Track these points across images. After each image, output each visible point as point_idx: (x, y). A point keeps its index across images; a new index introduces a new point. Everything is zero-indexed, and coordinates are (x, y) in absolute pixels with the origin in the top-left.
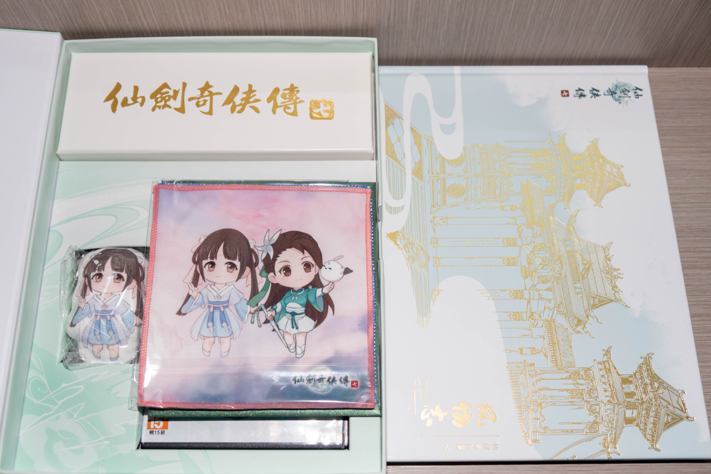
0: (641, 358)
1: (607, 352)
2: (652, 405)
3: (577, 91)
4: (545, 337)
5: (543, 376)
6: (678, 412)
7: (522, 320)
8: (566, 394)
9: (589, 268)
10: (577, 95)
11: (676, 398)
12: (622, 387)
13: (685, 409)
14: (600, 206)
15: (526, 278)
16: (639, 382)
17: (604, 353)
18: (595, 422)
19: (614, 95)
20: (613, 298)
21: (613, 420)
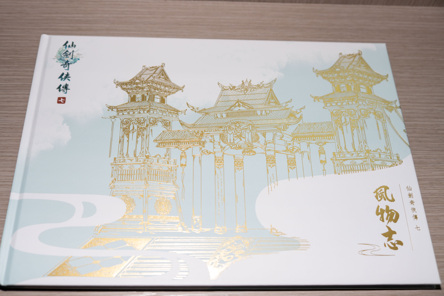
0: (318, 76)
1: (316, 98)
2: (354, 75)
3: (60, 91)
4: (308, 142)
5: (343, 147)
6: (356, 59)
7: (295, 158)
8: (355, 132)
9: (243, 103)
10: (65, 91)
11: (346, 59)
12: (343, 92)
13: (354, 55)
14: (183, 87)
15: (255, 152)
16: (338, 80)
17: (317, 101)
18: (375, 113)
19: (69, 62)
20: (269, 89)
21: (371, 101)
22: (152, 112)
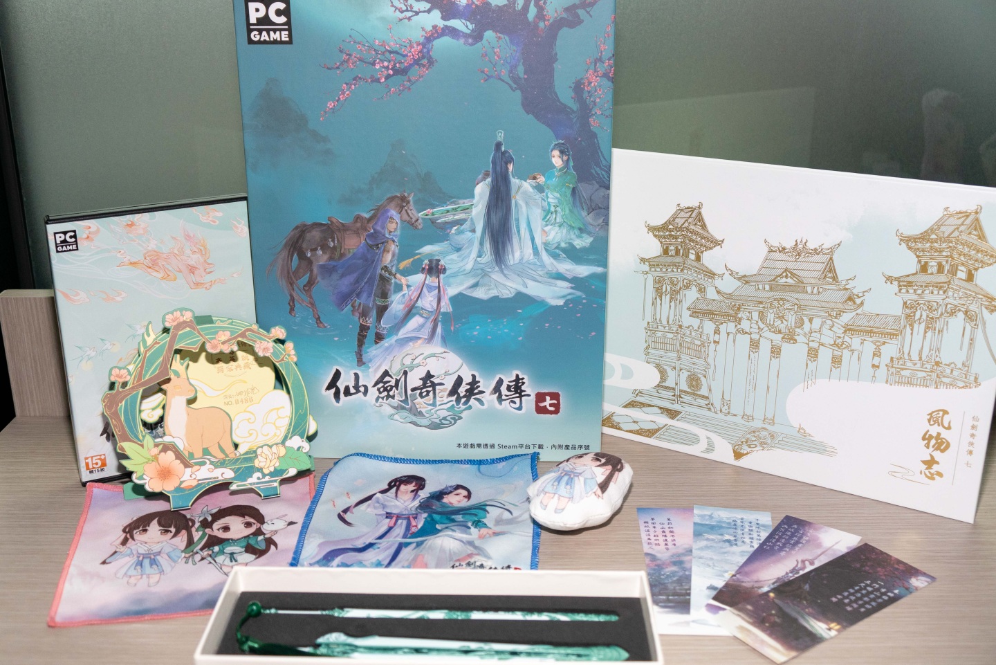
0: (900, 244)
1: (890, 279)
2: (956, 248)
4: (863, 338)
5: (906, 352)
6: (968, 221)
7: (841, 356)
8: (929, 334)
9: (791, 273)
11: (951, 219)
12: (930, 274)
13: (967, 212)
14: (722, 242)
15: (796, 340)
16: (928, 254)
17: (889, 283)
18: (966, 313)
20: (829, 256)
21: (966, 294)
22: (686, 271)
